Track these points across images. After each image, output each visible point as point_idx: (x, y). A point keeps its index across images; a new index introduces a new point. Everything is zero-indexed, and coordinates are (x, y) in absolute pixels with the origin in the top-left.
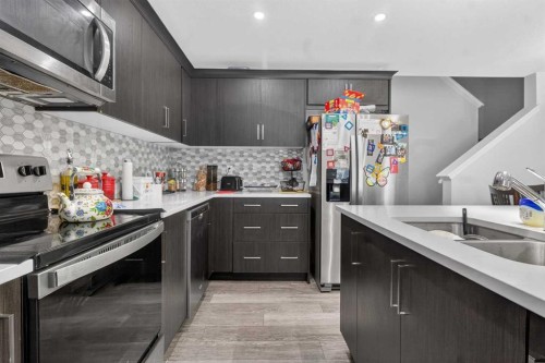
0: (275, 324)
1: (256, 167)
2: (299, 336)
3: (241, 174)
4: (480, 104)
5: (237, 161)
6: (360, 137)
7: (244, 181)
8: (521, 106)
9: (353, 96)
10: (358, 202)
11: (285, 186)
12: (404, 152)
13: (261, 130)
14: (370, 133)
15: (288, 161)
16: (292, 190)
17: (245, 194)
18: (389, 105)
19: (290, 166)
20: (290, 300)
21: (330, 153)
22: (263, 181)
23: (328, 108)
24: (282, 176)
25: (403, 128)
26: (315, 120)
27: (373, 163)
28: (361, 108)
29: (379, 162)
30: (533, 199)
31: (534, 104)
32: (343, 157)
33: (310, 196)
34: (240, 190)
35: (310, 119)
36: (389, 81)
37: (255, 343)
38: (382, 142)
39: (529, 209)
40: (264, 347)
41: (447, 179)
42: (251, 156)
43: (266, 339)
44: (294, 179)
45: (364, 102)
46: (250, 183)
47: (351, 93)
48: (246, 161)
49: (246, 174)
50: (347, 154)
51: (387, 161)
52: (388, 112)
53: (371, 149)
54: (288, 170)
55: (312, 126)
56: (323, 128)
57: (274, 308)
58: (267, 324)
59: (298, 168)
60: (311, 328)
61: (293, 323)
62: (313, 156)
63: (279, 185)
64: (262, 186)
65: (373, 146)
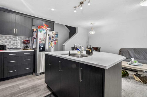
0: (24, 88)
1: (12, 42)
2: (33, 88)
3: (6, 44)
4: (70, 31)
5: (4, 40)
6: (47, 36)
7: (7, 47)
8: (76, 33)
9: (46, 26)
10: (47, 51)
11: (24, 48)
12: (57, 40)
13: (15, 30)
14: (50, 35)
15: (26, 41)
16: (27, 49)
17: (8, 51)
18: (54, 29)
19: (26, 42)
20: (28, 80)
21: (40, 39)
22: (15, 47)
23: (39, 27)
24: (23, 45)
25: (57, 35)
26: (35, 30)
27: (51, 42)
28: (48, 29)
29: (52, 42)
30: (79, 49)
31: (77, 33)
32: (43, 40)
33: (33, 51)
34: (5, 50)
35: (33, 29)
36: (54, 24)
37: (18, 95)
38: (53, 37)
39: (78, 50)
40: (22, 95)
41: (64, 46)
42: (10, 38)
43: (22, 93)
44: (27, 46)
45: (48, 27)
46: (10, 47)
47: (45, 25)
48: (8, 40)
49: (8, 44)
50: (44, 40)
51: (53, 42)
52: (53, 31)
53: (50, 39)
54: (26, 43)
55: (34, 31)
56: (38, 33)
57: (23, 84)
58: (21, 89)
59: (29, 43)
60: (36, 85)
61: (30, 86)
62: (34, 40)
63: (22, 48)
64: (16, 48)
65: (51, 38)
